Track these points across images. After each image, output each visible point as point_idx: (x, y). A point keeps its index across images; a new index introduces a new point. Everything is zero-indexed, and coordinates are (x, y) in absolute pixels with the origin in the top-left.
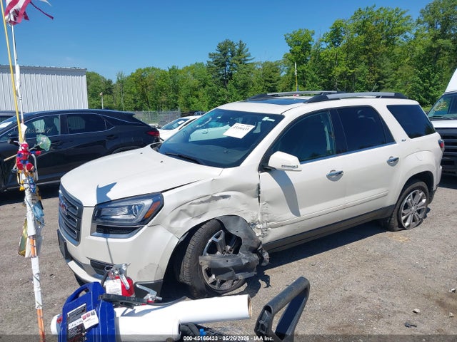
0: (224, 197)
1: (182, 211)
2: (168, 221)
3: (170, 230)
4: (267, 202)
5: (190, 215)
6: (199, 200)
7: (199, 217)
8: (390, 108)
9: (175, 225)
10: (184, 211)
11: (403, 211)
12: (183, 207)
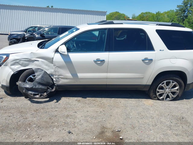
0: (36, 60)
1: (16, 62)
2: (9, 65)
3: (11, 68)
4: (57, 67)
5: (20, 65)
6: (24, 60)
7: (25, 66)
8: (158, 31)
9: (13, 67)
10: (18, 63)
11: (157, 90)
12: (17, 61)
